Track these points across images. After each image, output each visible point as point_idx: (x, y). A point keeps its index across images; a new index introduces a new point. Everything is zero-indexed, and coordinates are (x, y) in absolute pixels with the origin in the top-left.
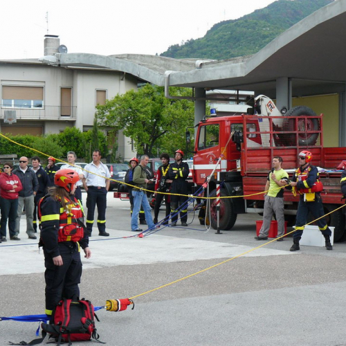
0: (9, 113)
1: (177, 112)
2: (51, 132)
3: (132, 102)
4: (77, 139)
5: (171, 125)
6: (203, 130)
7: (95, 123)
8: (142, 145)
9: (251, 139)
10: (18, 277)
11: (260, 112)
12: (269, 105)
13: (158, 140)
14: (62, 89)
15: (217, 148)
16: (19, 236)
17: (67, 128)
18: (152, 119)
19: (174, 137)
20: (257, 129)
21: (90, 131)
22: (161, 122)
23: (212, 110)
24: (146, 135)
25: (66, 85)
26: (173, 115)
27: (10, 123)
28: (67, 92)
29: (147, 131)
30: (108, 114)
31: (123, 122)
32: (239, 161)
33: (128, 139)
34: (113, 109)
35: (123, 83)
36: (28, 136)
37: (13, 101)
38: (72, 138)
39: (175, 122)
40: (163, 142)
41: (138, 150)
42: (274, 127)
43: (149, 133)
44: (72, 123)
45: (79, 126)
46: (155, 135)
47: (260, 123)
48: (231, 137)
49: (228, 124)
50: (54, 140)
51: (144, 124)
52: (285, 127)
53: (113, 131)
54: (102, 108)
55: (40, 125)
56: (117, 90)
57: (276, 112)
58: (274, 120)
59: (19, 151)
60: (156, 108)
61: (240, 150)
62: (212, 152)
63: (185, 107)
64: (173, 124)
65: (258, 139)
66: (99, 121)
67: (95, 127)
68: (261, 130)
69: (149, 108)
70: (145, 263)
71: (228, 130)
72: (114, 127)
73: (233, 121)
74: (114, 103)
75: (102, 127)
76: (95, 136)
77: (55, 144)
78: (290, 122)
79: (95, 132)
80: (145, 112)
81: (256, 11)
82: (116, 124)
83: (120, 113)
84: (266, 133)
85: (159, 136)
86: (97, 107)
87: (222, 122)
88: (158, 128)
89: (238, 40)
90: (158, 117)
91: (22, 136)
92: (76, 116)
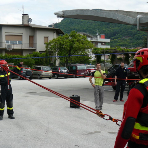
0: (9, 46)
3: (61, 41)
14: (30, 36)
25: (32, 35)
27: (10, 50)
28: (32, 38)
35: (55, 34)
37: (10, 41)
38: (36, 56)
44: (35, 50)
54: (47, 44)
55: (21, 51)
59: (14, 62)
80: (67, 45)
91: (16, 56)
92: (36, 47)
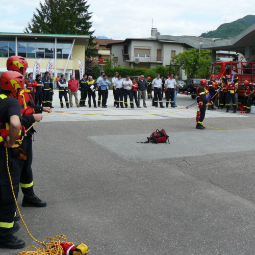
0: (137, 59)
1: (204, 60)
2: (153, 67)
3: (186, 56)
4: (163, 70)
5: (201, 65)
6: (214, 67)
7: (171, 64)
8: (189, 73)
9: (234, 71)
10: (140, 121)
11: (238, 60)
12: (241, 57)
14: (158, 50)
15: (219, 74)
16: (140, 106)
17: (159, 66)
18: (194, 63)
19: (202, 70)
20: (236, 67)
21: (168, 67)
22: (197, 64)
24: (191, 69)
25: (159, 48)
26: (202, 61)
27: (137, 63)
28: (160, 51)
29: (191, 67)
30: (176, 60)
31: (182, 63)
33: (183, 71)
34: (178, 58)
35: (182, 48)
36: (144, 69)
37: (138, 55)
38: (161, 70)
39: (203, 64)
40: (198, 72)
41: (188, 75)
42: (243, 66)
44: (161, 64)
45: (164, 65)
46: (195, 69)
47: (238, 64)
48: (225, 70)
49: (224, 64)
50: (154, 70)
51: (190, 64)
52: (248, 66)
53: (178, 68)
54: (174, 58)
55: (148, 65)
56: (180, 51)
57: (244, 60)
58: (243, 63)
60: (195, 59)
62: (218, 76)
63: (207, 58)
65: (236, 71)
66: (172, 63)
67: (170, 65)
68: (238, 67)
69: (193, 58)
70: (189, 117)
71: (224, 67)
72: (178, 66)
73: (227, 63)
74: (178, 56)
75: (173, 66)
76: (170, 69)
77: (154, 72)
78: (250, 64)
79: (170, 67)
80: (191, 60)
81: (239, 19)
82: (179, 64)
83: (181, 60)
84: (240, 68)
85: (196, 70)
86: (172, 58)
87: (222, 63)
88: (196, 67)
89: (231, 32)
90: (196, 62)
91: (141, 69)
92: (163, 61)
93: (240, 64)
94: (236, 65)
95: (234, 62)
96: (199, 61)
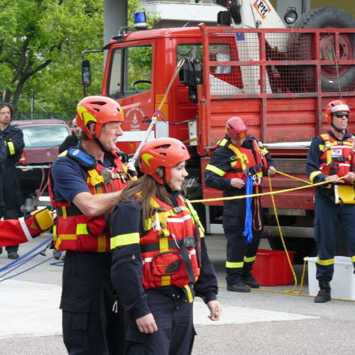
1: (73, 20)
5: (59, 48)
6: (118, 57)
9: (221, 77)
11: (238, 20)
13: (33, 81)
15: (148, 96)
18: (18, 36)
19: (66, 74)
20: (234, 55)
22: (39, 42)
23: (137, 15)
26: (64, 26)
29: (7, 60)
32: (195, 124)
39: (69, 42)
40: (42, 85)
42: (269, 52)
43: (12, 66)
47: (239, 44)
48: (177, 72)
49: (170, 44)
52: (292, 52)
57: (273, 20)
58: (268, 37)
60: (27, 12)
61: (196, 100)
62: (138, 104)
64: (64, 45)
65: (234, 77)
68: (242, 57)
71: (170, 58)
73: (182, 40)
78: (303, 41)
84: (252, 63)
85: (33, 73)
87: (159, 40)
88: (31, 55)
90: (32, 30)
93: (252, 39)
94: (230, 45)
95: (223, 32)
96: (46, 26)
